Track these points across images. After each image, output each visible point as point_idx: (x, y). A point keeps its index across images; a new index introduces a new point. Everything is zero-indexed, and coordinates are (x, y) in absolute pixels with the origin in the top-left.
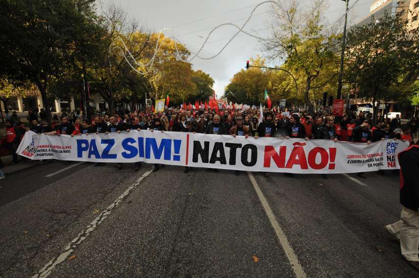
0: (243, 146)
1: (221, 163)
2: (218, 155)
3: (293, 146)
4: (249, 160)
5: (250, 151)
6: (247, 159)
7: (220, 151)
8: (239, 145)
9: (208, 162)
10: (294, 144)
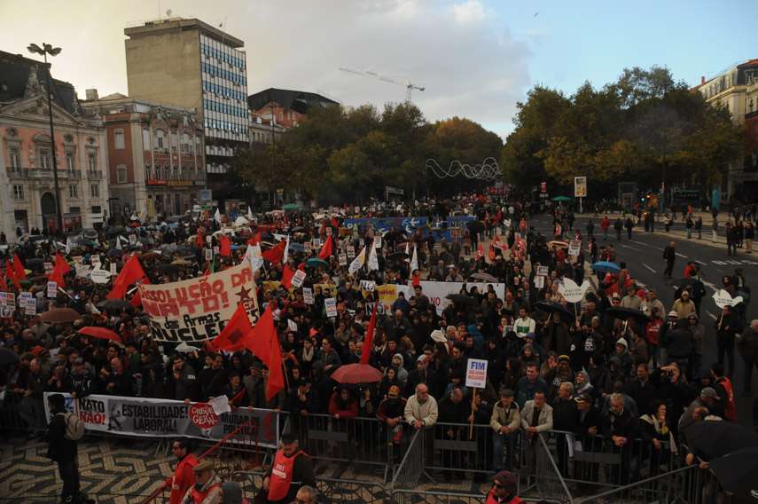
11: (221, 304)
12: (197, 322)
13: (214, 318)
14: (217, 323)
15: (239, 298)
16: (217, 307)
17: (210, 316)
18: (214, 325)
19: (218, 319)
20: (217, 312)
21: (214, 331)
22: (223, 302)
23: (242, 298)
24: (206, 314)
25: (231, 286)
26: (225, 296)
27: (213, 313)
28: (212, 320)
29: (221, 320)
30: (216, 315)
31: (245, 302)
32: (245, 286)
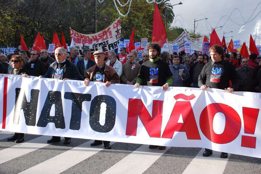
0: (92, 98)
1: (57, 126)
2: (52, 113)
3: (175, 101)
4: (102, 121)
5: (103, 106)
6: (98, 120)
7: (56, 107)
8: (87, 97)
9: (34, 125)
10: (177, 97)
11: (109, 37)
12: (98, 45)
13: (106, 43)
14: (107, 45)
15: (116, 33)
16: (107, 38)
17: (104, 42)
18: (106, 46)
19: (108, 43)
20: (107, 40)
21: (106, 49)
22: (110, 35)
23: (117, 34)
24: (102, 42)
25: (113, 28)
26: (110, 33)
27: (105, 41)
28: (105, 44)
29: (109, 44)
30: (107, 41)
31: (118, 35)
32: (118, 28)
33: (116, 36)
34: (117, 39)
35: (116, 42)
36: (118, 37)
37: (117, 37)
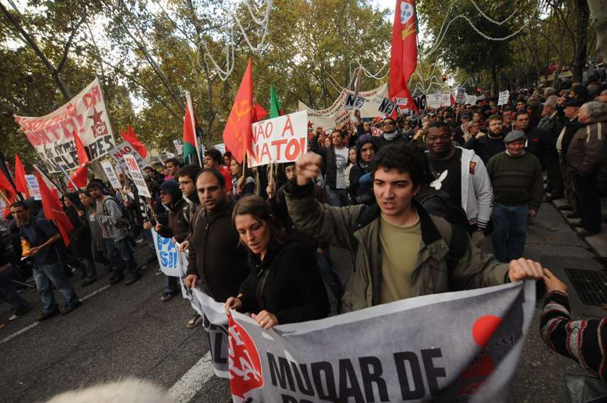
11: (78, 129)
12: (63, 149)
15: (92, 121)
23: (95, 122)
24: (68, 141)
26: (80, 119)
31: (99, 125)
32: (96, 108)
33: (92, 127)
34: (95, 137)
35: (94, 144)
36: (97, 130)
37: (95, 132)
